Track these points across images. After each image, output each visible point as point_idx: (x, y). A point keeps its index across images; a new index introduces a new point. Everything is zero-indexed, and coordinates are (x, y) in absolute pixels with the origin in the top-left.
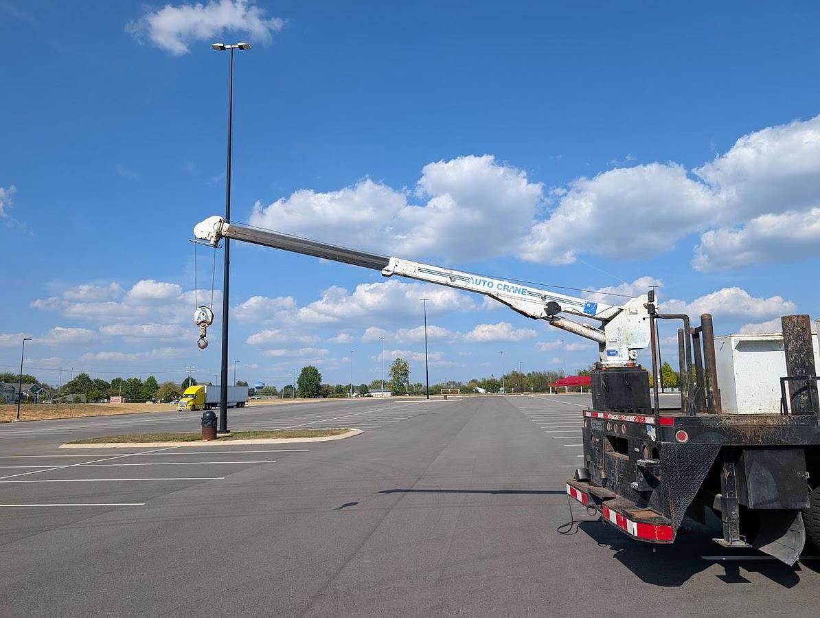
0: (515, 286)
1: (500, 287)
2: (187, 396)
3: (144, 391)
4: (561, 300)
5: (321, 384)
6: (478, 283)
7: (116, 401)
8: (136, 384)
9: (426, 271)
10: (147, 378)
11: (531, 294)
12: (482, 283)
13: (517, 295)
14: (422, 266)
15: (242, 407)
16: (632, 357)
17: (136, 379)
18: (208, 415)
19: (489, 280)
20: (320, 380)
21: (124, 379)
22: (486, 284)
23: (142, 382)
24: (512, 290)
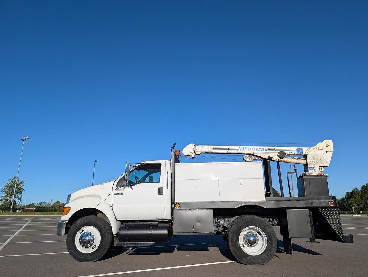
0: (261, 147)
4: (285, 150)
6: (243, 149)
11: (269, 149)
12: (245, 149)
13: (263, 151)
16: (321, 170)
22: (247, 149)
24: (260, 150)
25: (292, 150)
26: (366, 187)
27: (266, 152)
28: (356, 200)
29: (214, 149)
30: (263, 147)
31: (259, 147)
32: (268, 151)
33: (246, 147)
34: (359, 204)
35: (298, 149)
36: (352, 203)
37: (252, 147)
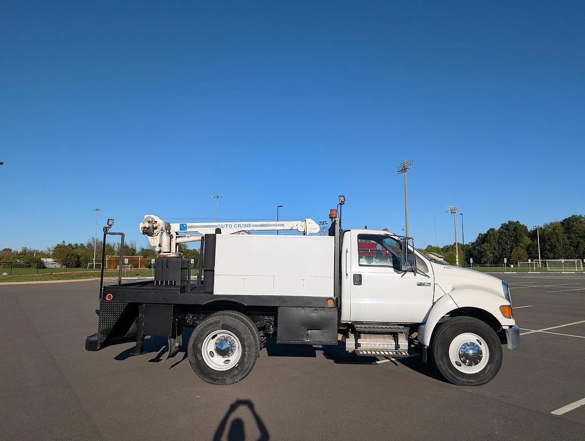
26: (507, 226)
28: (491, 246)
34: (494, 251)
36: (485, 250)
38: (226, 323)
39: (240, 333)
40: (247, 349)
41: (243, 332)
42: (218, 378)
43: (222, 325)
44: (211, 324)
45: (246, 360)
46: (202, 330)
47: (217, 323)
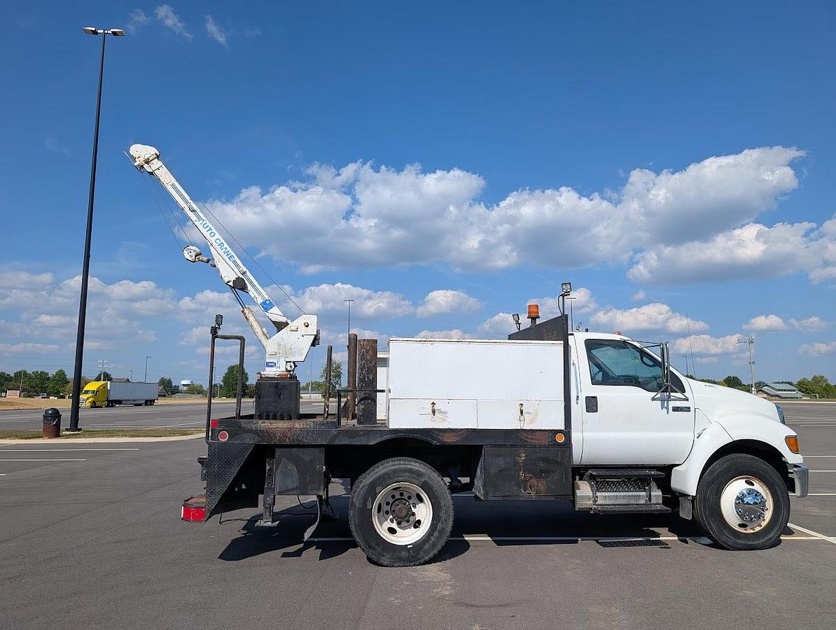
0: (229, 249)
1: (218, 241)
2: (87, 392)
3: (51, 385)
4: (251, 282)
5: (248, 383)
6: (205, 226)
7: (13, 395)
8: (43, 377)
9: (178, 191)
10: (56, 371)
11: (234, 262)
12: (208, 229)
13: (225, 256)
14: (177, 184)
15: (151, 405)
16: (289, 368)
17: (42, 373)
18: (50, 412)
19: (214, 230)
20: (247, 379)
21: (29, 371)
22: (210, 231)
23: (50, 375)
24: (224, 250)
25: (260, 294)
27: (228, 260)
29: (173, 185)
30: (231, 251)
31: (226, 245)
32: (230, 263)
33: (212, 228)
35: (268, 302)
37: (217, 236)
38: (430, 482)
39: (440, 508)
40: (436, 534)
41: (444, 509)
42: (377, 547)
43: (423, 483)
44: (411, 471)
45: (427, 547)
46: (394, 471)
47: (419, 474)
